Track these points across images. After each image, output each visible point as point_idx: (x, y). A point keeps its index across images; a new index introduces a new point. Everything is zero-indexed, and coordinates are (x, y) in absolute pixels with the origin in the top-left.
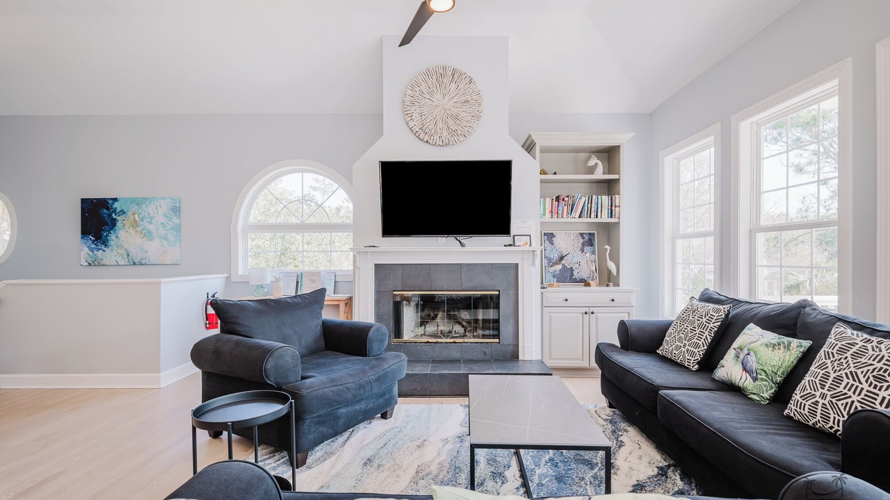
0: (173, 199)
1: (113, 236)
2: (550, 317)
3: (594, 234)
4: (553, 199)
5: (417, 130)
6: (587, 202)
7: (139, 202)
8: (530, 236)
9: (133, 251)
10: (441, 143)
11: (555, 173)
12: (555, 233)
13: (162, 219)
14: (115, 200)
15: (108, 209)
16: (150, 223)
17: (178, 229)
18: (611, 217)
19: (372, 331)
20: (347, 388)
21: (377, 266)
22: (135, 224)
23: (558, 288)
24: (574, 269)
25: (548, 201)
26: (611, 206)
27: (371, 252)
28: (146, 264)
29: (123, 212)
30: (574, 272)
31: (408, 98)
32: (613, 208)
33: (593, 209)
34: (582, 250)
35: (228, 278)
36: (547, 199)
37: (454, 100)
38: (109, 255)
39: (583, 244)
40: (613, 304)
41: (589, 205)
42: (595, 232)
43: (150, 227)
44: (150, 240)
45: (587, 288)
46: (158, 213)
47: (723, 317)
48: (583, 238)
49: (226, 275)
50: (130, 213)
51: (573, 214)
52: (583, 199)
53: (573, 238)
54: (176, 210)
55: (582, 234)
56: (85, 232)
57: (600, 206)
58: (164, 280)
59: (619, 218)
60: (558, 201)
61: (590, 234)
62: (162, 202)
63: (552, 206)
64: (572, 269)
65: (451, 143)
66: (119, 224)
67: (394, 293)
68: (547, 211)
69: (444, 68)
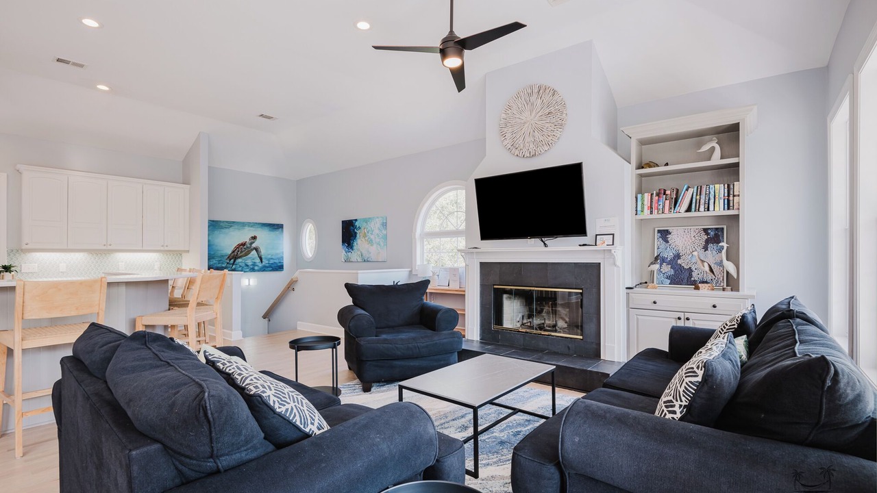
0: (382, 217)
1: (355, 244)
2: (638, 319)
3: (723, 229)
4: (652, 194)
5: (510, 147)
6: (695, 194)
7: (366, 221)
8: (613, 235)
9: (364, 253)
10: (528, 155)
11: (667, 164)
12: (670, 229)
13: (376, 231)
14: (356, 220)
15: (353, 226)
16: (372, 234)
17: (385, 237)
18: (728, 209)
19: (441, 313)
20: (397, 348)
21: (482, 264)
22: (365, 236)
23: (654, 290)
24: (694, 269)
25: (647, 196)
26: (729, 196)
27: (476, 252)
28: (368, 261)
29: (360, 228)
30: (693, 273)
31: (503, 121)
32: (731, 198)
33: (702, 201)
34: (706, 248)
35: (411, 271)
36: (646, 195)
37: (540, 114)
38: (354, 255)
39: (707, 242)
40: (714, 310)
41: (698, 197)
42: (725, 227)
43: (372, 237)
44: (372, 245)
45: (696, 291)
46: (375, 226)
47: (736, 326)
48: (707, 234)
49: (409, 269)
50: (362, 228)
51: (677, 208)
52: (691, 191)
53: (693, 234)
54: (384, 225)
55: (706, 230)
56: (344, 242)
57: (712, 198)
58: (359, 271)
59: (739, 209)
60: (659, 197)
61: (717, 229)
62: (377, 220)
63: (651, 202)
64: (690, 270)
65: (537, 154)
66: (358, 236)
67: (495, 287)
68: (646, 208)
69: (531, 87)
